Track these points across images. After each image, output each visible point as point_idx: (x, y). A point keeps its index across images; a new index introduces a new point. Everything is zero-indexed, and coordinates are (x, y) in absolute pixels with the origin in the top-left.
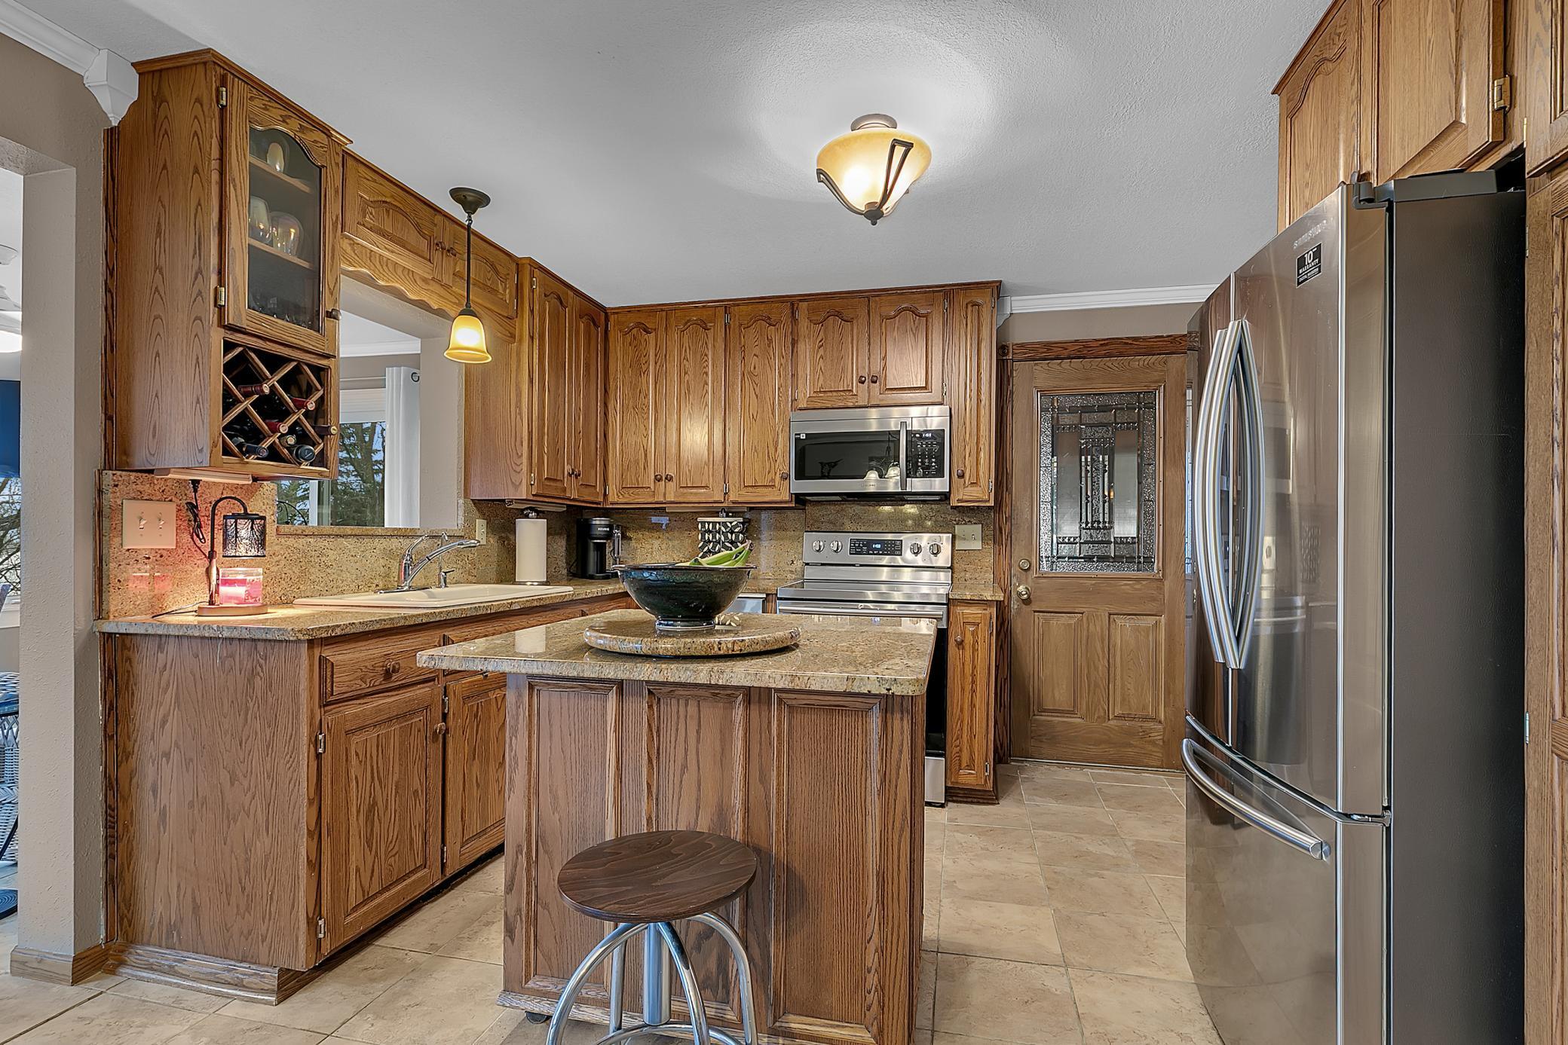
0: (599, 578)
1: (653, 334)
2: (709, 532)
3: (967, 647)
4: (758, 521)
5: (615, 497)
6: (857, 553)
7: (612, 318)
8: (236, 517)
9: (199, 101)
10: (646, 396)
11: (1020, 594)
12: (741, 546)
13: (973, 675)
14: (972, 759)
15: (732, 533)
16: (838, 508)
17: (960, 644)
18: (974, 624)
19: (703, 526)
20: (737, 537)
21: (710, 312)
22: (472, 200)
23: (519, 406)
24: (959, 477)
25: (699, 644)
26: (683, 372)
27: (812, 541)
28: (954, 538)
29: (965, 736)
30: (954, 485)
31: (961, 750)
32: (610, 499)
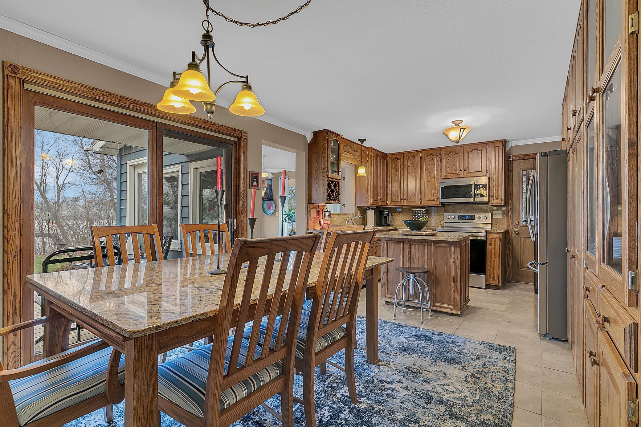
0: (385, 226)
1: (400, 160)
2: (415, 213)
3: (492, 245)
4: (431, 210)
5: (390, 204)
6: (460, 219)
7: (388, 156)
8: (326, 211)
9: (324, 138)
10: (398, 177)
11: (515, 231)
12: (425, 217)
13: (494, 253)
14: (494, 276)
15: (422, 213)
16: (455, 206)
17: (490, 244)
18: (494, 239)
19: (414, 212)
20: (424, 215)
21: (416, 153)
22: (362, 141)
23: (368, 183)
24: (492, 197)
25: (419, 233)
26: (408, 170)
27: (446, 216)
28: (492, 214)
29: (492, 270)
30: (490, 199)
31: (491, 274)
32: (388, 205)
